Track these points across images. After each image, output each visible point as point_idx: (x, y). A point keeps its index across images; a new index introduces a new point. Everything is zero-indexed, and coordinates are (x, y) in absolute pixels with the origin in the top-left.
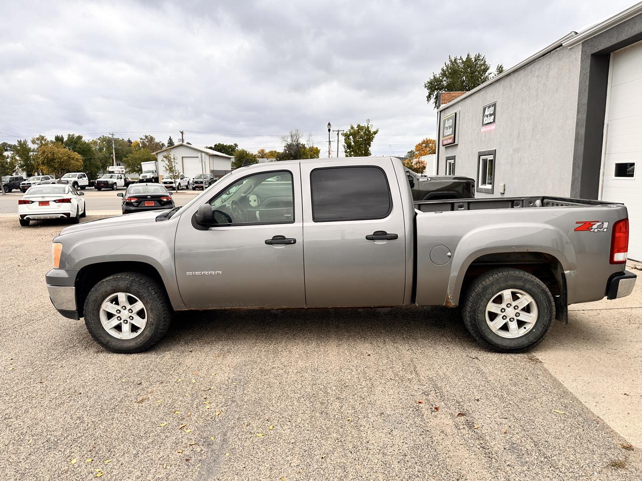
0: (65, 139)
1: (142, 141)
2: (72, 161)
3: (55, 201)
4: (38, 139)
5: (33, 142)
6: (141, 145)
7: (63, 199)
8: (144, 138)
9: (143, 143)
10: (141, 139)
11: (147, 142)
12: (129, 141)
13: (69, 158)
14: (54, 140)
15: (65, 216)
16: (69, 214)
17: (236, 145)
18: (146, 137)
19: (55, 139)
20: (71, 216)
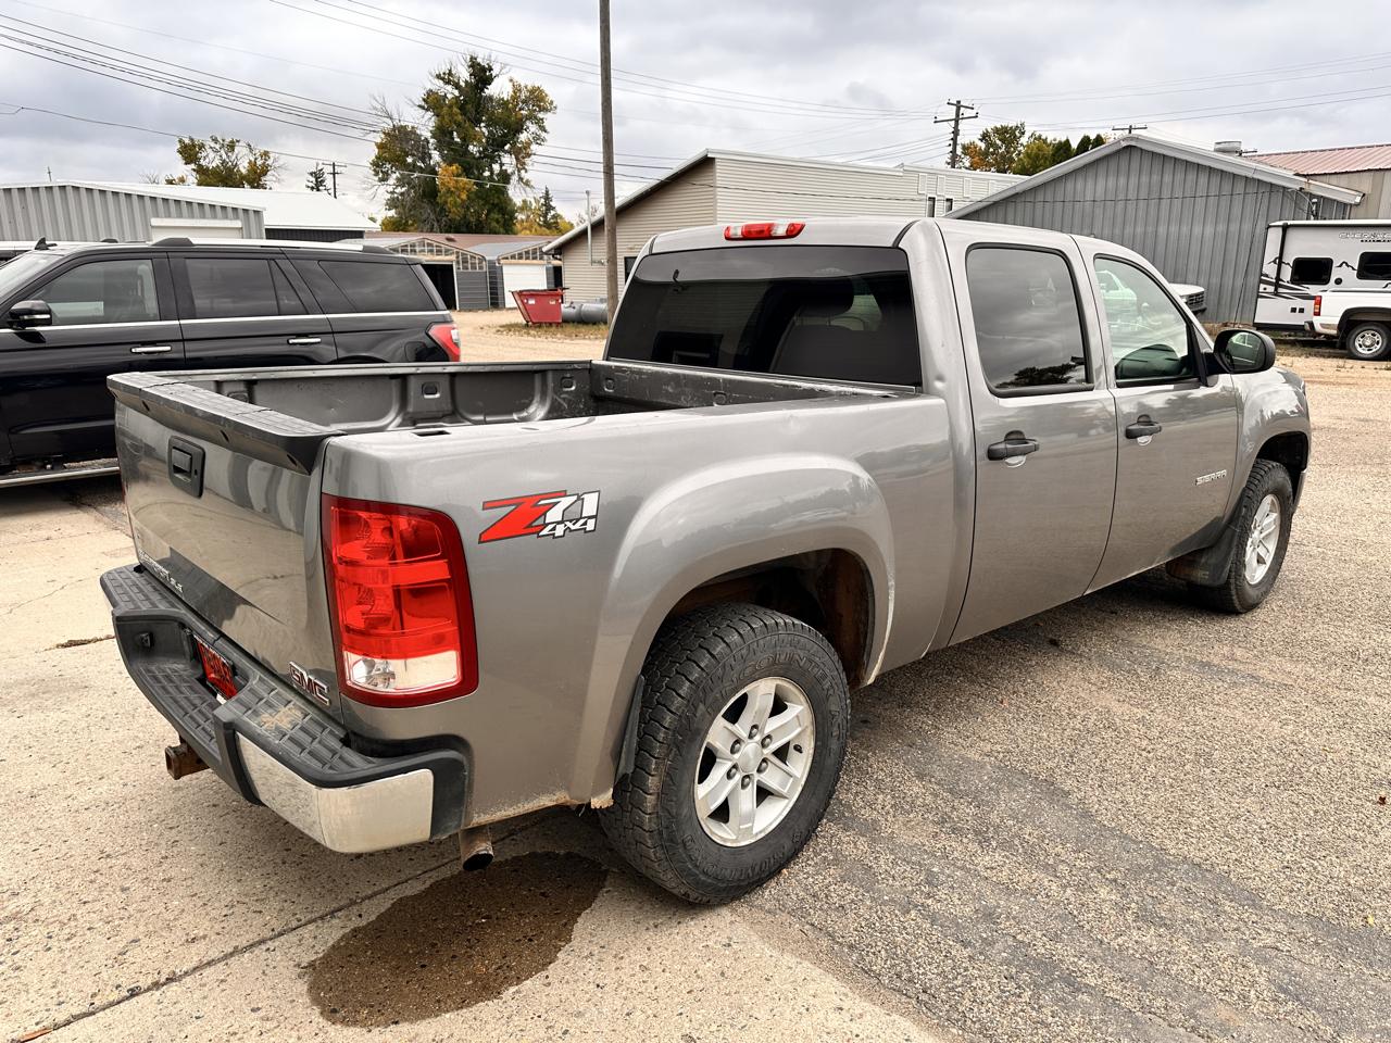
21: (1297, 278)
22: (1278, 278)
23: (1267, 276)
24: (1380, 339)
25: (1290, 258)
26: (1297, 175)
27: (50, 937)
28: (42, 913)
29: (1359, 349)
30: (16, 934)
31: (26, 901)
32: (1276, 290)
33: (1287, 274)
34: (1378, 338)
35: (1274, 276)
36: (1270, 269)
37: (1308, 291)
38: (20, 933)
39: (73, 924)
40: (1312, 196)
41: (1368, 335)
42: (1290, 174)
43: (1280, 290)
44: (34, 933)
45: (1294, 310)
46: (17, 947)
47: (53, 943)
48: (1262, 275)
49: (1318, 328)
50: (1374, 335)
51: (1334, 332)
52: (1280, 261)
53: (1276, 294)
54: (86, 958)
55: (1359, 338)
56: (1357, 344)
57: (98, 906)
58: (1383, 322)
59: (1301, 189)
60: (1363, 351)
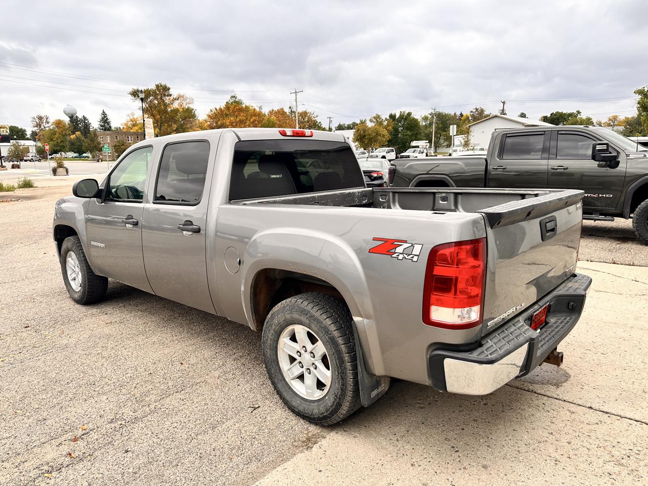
0: (398, 116)
1: (472, 114)
2: (379, 137)
4: (374, 118)
5: (371, 121)
6: (470, 118)
8: (474, 110)
9: (473, 116)
10: (472, 112)
11: (477, 114)
12: (462, 115)
13: (377, 134)
14: (388, 118)
17: (579, 112)
18: (477, 109)
19: (390, 117)
27: (614, 446)
28: (608, 458)
30: (624, 457)
31: (608, 467)
38: (622, 456)
39: (601, 445)
44: (618, 453)
46: (628, 451)
47: (615, 443)
54: (610, 430)
57: (585, 444)
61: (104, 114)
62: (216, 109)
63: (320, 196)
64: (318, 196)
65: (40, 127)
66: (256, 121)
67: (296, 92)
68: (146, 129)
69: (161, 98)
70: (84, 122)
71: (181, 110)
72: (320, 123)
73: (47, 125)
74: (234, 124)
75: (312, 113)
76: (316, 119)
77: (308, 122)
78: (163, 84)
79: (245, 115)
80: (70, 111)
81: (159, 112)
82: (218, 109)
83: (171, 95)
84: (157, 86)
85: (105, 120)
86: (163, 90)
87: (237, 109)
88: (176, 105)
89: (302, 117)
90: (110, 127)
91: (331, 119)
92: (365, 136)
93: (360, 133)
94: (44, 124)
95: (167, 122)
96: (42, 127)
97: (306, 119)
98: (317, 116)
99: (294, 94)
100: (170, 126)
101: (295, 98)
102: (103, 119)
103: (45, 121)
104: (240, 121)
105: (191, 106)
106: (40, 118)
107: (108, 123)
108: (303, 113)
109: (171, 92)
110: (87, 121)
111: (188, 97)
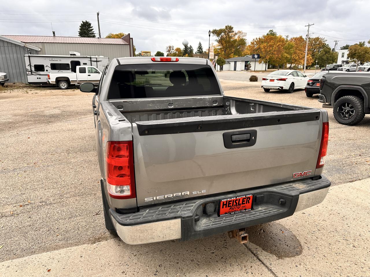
2: (367, 55)
3: (277, 79)
7: (281, 79)
13: (366, 52)
15: (280, 88)
16: (283, 87)
20: (283, 89)
21: (36, 70)
22: (31, 70)
23: (28, 69)
24: (66, 84)
25: (33, 65)
26: (21, 42)
29: (62, 87)
32: (31, 73)
33: (33, 69)
34: (65, 84)
35: (30, 69)
36: (28, 68)
37: (40, 73)
40: (28, 48)
41: (63, 83)
42: (20, 42)
43: (33, 73)
45: (38, 78)
48: (26, 69)
49: (51, 83)
50: (64, 83)
51: (55, 83)
52: (30, 65)
53: (32, 74)
55: (61, 84)
56: (61, 86)
58: (65, 80)
59: (24, 46)
60: (63, 87)
61: (200, 44)
62: (257, 39)
63: (174, 100)
64: (172, 100)
65: (170, 52)
66: (280, 45)
67: (309, 25)
68: (210, 53)
69: (228, 34)
70: (190, 49)
71: (238, 40)
72: (328, 45)
73: (173, 51)
74: (266, 47)
75: (323, 38)
76: (325, 42)
77: (319, 44)
78: (230, 25)
79: (273, 42)
80: (185, 43)
81: (226, 42)
82: (258, 38)
83: (233, 32)
84: (226, 27)
85: (200, 47)
86: (230, 29)
87: (269, 38)
88: (236, 37)
89: (315, 41)
90: (202, 51)
91: (337, 42)
92: (355, 54)
93: (352, 51)
94: (171, 50)
95: (229, 47)
96: (171, 52)
97: (318, 43)
98: (326, 41)
99: (308, 27)
100: (231, 50)
101: (308, 29)
102: (199, 47)
103: (172, 49)
104: (270, 45)
105: (244, 38)
106: (170, 47)
107: (202, 49)
108: (316, 38)
109: (234, 29)
110: (191, 48)
111: (244, 32)
